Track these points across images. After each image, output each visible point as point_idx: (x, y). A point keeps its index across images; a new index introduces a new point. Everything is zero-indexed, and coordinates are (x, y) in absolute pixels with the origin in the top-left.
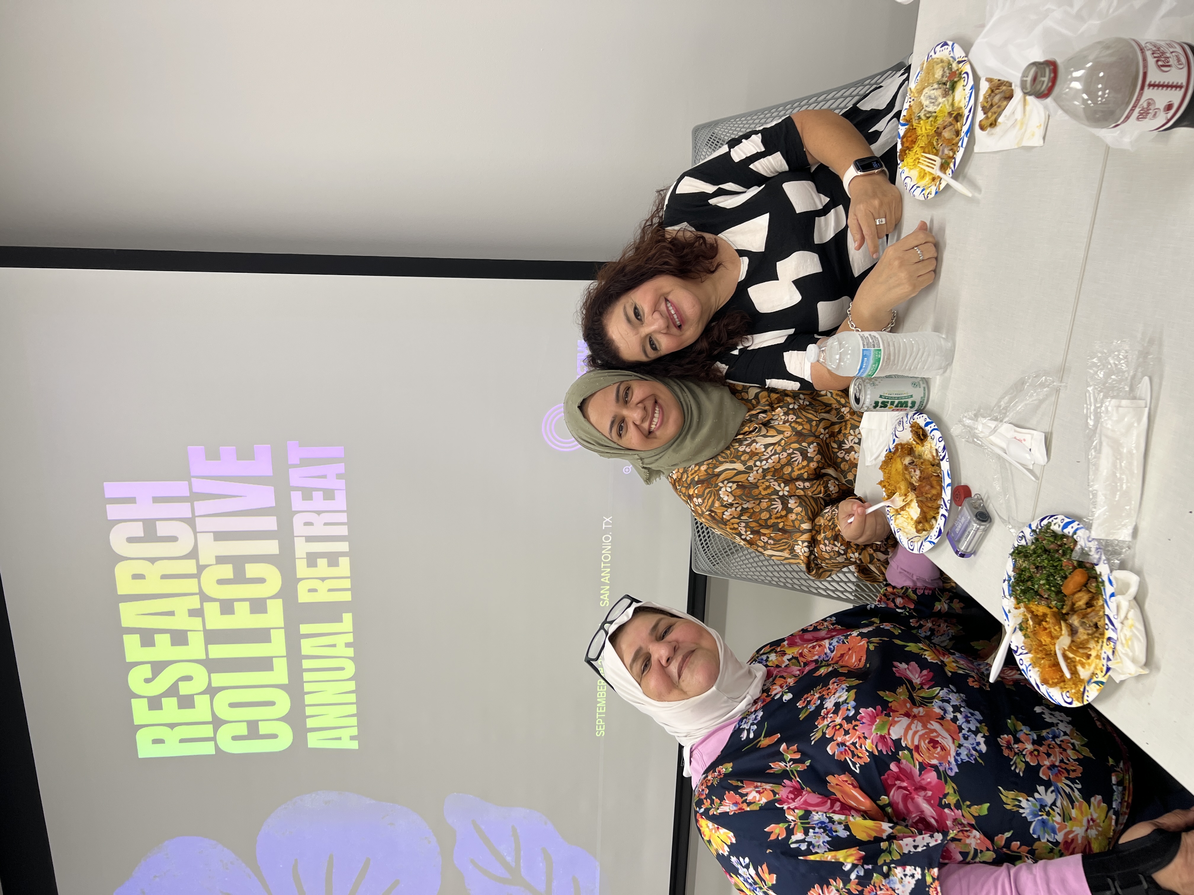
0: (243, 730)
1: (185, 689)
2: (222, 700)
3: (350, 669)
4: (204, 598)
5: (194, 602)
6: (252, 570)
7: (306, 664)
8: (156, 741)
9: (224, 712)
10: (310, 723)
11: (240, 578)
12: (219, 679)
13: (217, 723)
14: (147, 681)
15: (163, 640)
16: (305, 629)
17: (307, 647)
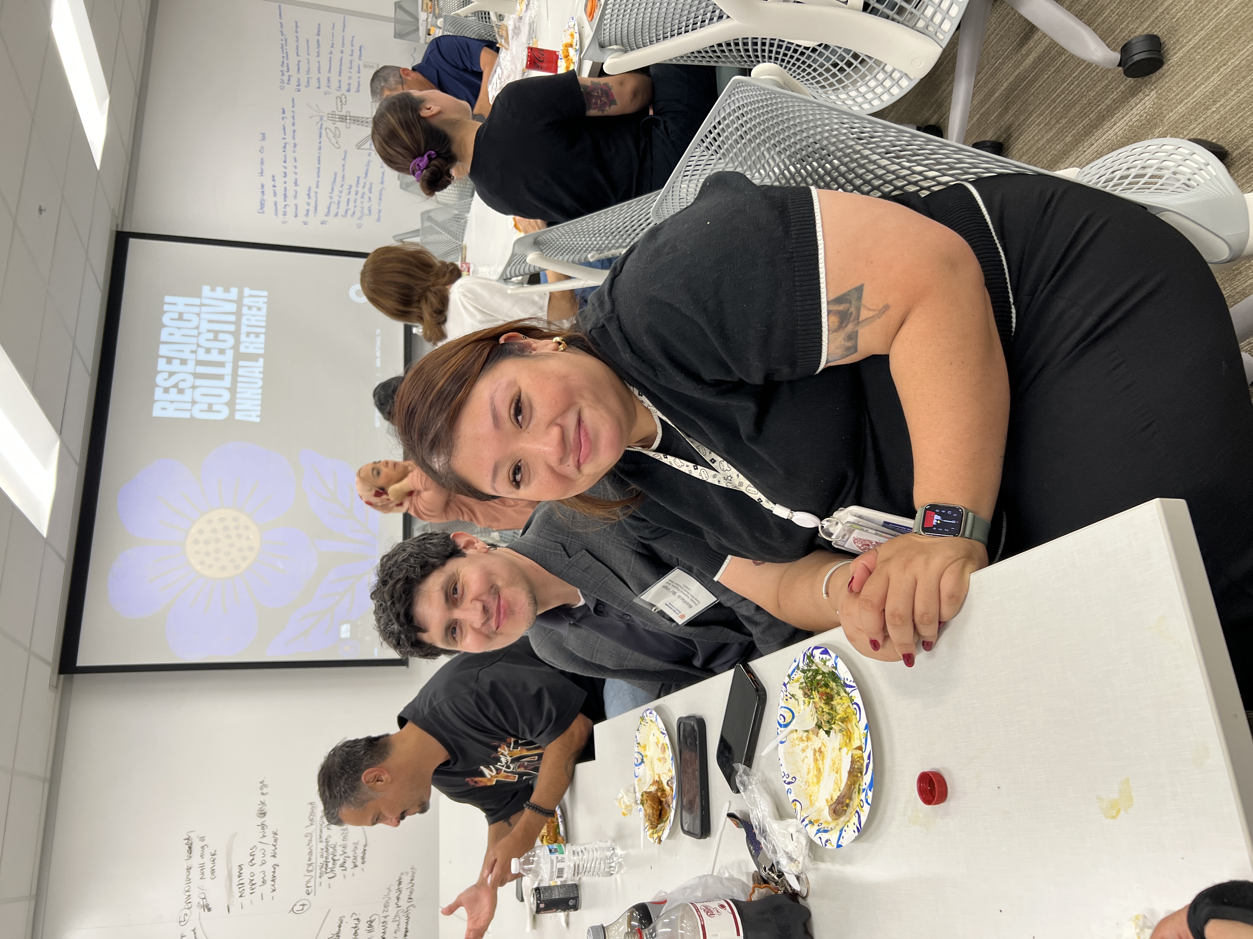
0: (205, 407)
1: (181, 385)
2: (198, 391)
3: (260, 383)
4: (199, 346)
5: (194, 347)
6: (221, 336)
7: (239, 379)
8: (164, 409)
9: (198, 397)
10: (237, 407)
11: (216, 339)
12: (199, 382)
13: (194, 402)
14: (165, 380)
15: (176, 362)
16: (241, 363)
17: (241, 371)
